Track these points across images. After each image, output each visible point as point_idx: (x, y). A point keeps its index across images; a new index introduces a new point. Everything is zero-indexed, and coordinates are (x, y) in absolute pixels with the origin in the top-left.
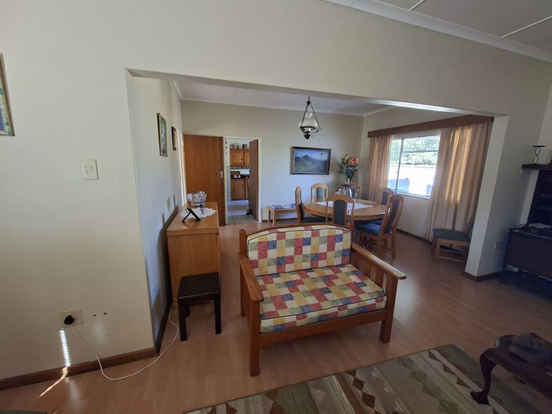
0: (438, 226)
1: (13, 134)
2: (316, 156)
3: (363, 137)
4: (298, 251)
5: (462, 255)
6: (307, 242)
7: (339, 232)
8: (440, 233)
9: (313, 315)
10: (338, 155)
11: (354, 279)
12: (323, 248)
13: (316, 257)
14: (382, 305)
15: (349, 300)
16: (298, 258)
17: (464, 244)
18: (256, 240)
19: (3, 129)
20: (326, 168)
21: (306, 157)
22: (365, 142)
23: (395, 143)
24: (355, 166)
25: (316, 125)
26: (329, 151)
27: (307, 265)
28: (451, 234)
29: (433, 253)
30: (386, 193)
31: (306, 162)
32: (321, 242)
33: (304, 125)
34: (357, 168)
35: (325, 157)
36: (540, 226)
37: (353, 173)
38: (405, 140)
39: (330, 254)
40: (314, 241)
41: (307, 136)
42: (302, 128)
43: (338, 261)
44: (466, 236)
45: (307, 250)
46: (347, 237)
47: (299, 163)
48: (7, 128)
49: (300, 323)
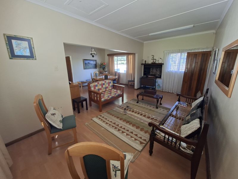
0: (128, 80)
1: (36, 59)
2: (92, 62)
3: (106, 56)
4: (102, 87)
5: (134, 86)
6: (104, 84)
7: (110, 81)
8: (129, 81)
9: (110, 97)
10: (99, 62)
11: (115, 90)
12: (107, 85)
13: (106, 88)
14: (122, 93)
15: (116, 94)
16: (102, 88)
17: (133, 83)
18: (93, 85)
19: (34, 58)
20: (96, 66)
21: (89, 63)
22: (107, 57)
23: (115, 58)
24: (105, 65)
25: (95, 53)
26: (96, 60)
27: (104, 90)
28: (131, 81)
29: (128, 87)
30: (116, 73)
31: (89, 65)
32: (107, 84)
33: (92, 53)
34: (106, 66)
35: (95, 63)
36: (145, 76)
37: (104, 68)
38: (118, 57)
39: (109, 87)
40: (105, 84)
41: (93, 56)
42: (91, 54)
43: (110, 88)
44: (134, 81)
45: (104, 86)
46: (112, 82)
47: (86, 65)
48: (35, 58)
49: (108, 99)
